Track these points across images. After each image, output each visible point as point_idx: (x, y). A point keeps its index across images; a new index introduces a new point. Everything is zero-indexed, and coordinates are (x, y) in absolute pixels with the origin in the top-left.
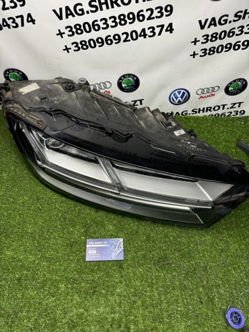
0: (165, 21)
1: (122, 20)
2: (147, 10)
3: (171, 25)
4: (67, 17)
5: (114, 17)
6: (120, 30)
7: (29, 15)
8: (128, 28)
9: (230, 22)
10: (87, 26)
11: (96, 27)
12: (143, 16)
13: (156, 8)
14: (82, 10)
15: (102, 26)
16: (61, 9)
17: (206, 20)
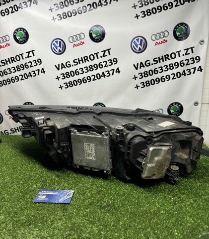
0: (114, 67)
1: (91, 68)
2: (104, 62)
3: (118, 69)
4: (62, 69)
5: (87, 67)
6: (90, 74)
7: (43, 69)
8: (95, 72)
9: (152, 64)
10: (72, 73)
11: (77, 73)
12: (102, 65)
13: (108, 61)
14: (70, 65)
15: (80, 72)
16: (59, 65)
17: (138, 64)
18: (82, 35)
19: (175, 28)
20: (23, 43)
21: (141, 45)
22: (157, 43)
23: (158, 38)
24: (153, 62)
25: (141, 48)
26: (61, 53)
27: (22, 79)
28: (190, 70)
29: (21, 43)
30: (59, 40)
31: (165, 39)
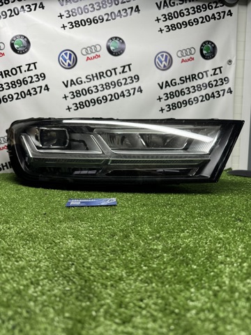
0: (136, 85)
1: (107, 86)
2: (123, 79)
4: (71, 86)
5: (102, 85)
7: (46, 86)
8: (112, 91)
10: (84, 91)
11: (90, 92)
12: (121, 83)
13: (129, 78)
14: (81, 81)
15: (94, 90)
16: (67, 81)
17: (163, 83)
18: (97, 46)
19: (202, 46)
20: (23, 53)
21: (165, 61)
22: (183, 61)
23: (184, 55)
24: (180, 82)
25: (166, 65)
26: (70, 67)
27: (17, 99)
28: (219, 92)
29: (19, 53)
30: (69, 52)
31: (192, 56)
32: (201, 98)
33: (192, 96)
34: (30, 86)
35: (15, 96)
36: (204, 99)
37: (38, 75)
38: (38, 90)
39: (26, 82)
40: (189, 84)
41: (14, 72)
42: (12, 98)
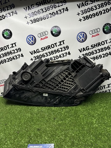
1: (52, 53)
5: (50, 52)
6: (52, 56)
7: (22, 54)
8: (55, 55)
18: (46, 32)
19: (104, 26)
20: (9, 39)
21: (83, 37)
22: (93, 36)
23: (94, 33)
24: (91, 48)
25: (83, 39)
26: (33, 44)
27: (8, 61)
29: (7, 39)
30: (31, 36)
31: (98, 33)
32: (103, 55)
33: (98, 54)
34: (14, 55)
35: (7, 60)
36: (105, 56)
37: (17, 49)
38: (18, 57)
39: (11, 53)
40: (96, 48)
41: (5, 48)
42: (6, 61)
